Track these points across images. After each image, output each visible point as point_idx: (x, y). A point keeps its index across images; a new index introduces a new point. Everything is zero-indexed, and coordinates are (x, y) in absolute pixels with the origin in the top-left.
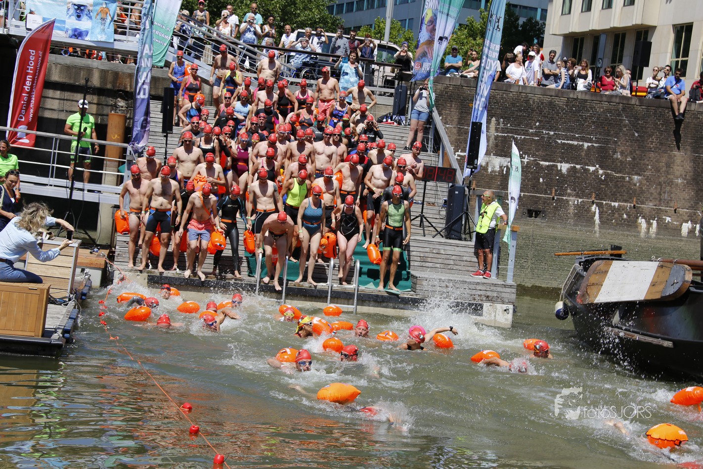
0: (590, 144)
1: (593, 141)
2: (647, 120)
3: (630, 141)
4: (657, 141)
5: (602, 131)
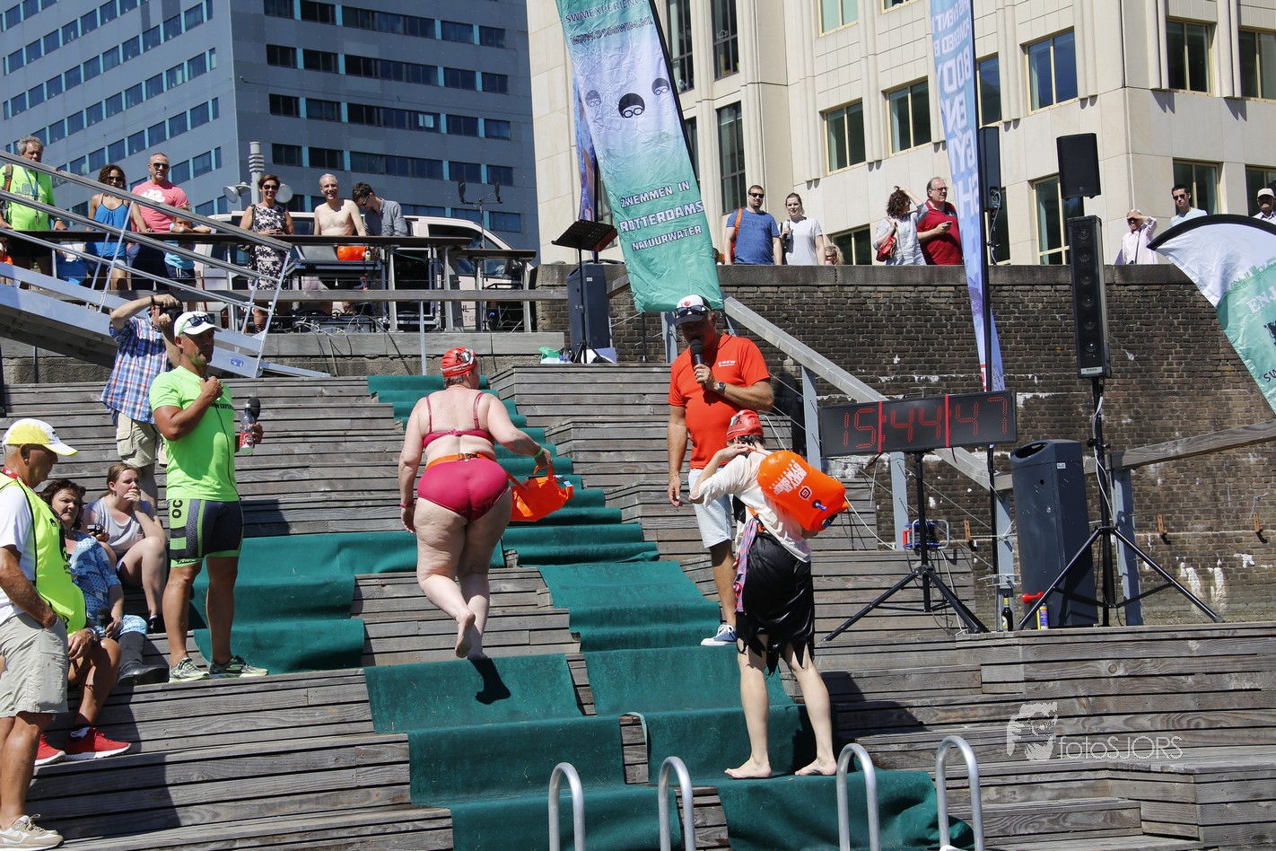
0: (1029, 395)
1: (1035, 385)
2: (1149, 318)
3: (1119, 375)
4: (1181, 368)
5: (1051, 357)
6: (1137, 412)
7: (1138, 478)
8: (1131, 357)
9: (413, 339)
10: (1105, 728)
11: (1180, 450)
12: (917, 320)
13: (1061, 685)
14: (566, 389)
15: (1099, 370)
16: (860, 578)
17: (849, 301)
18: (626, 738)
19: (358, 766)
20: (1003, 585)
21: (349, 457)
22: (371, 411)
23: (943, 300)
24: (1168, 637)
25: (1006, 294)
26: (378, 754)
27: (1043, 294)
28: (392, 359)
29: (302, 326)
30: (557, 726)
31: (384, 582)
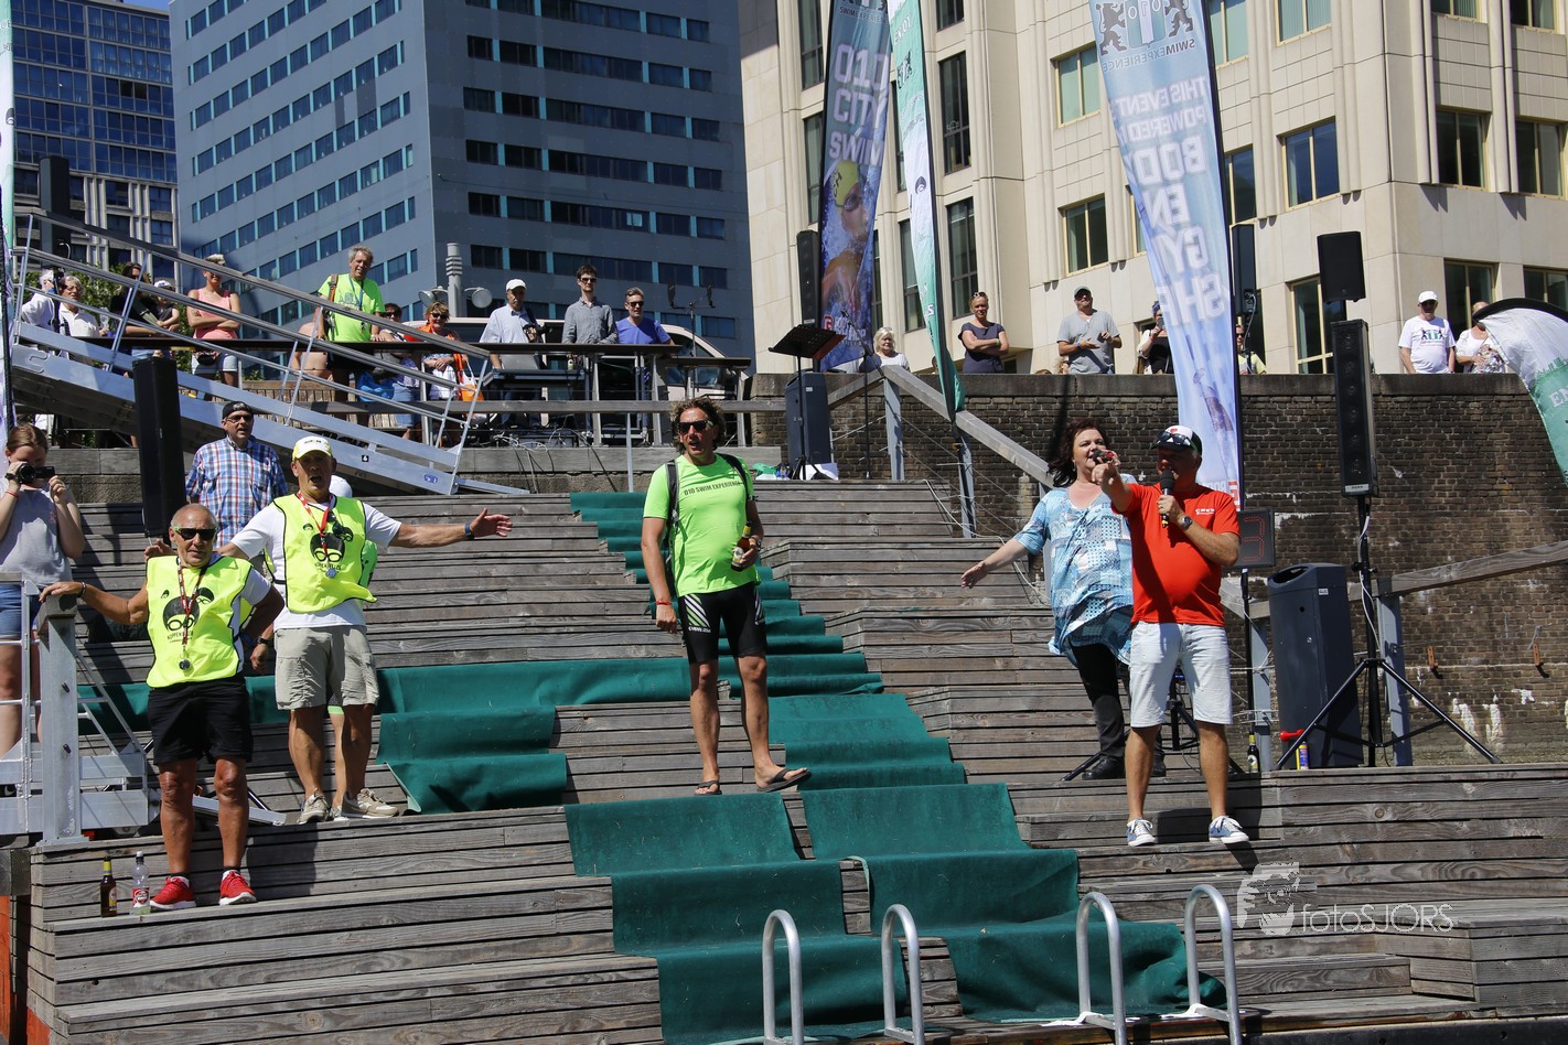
0: (1286, 516)
1: (1293, 504)
2: (1418, 432)
3: (1386, 494)
4: (1453, 486)
5: (1311, 474)
6: (1405, 535)
7: (1406, 606)
8: (1399, 474)
9: (618, 454)
10: (1370, 878)
11: (1454, 575)
13: (1323, 830)
14: (783, 507)
15: (1365, 487)
18: (847, 884)
19: (558, 912)
20: (1259, 721)
21: (550, 580)
22: (574, 530)
24: (1442, 779)
25: (1262, 405)
26: (578, 898)
27: (1302, 406)
28: (596, 475)
29: (500, 439)
30: (771, 871)
31: (586, 714)
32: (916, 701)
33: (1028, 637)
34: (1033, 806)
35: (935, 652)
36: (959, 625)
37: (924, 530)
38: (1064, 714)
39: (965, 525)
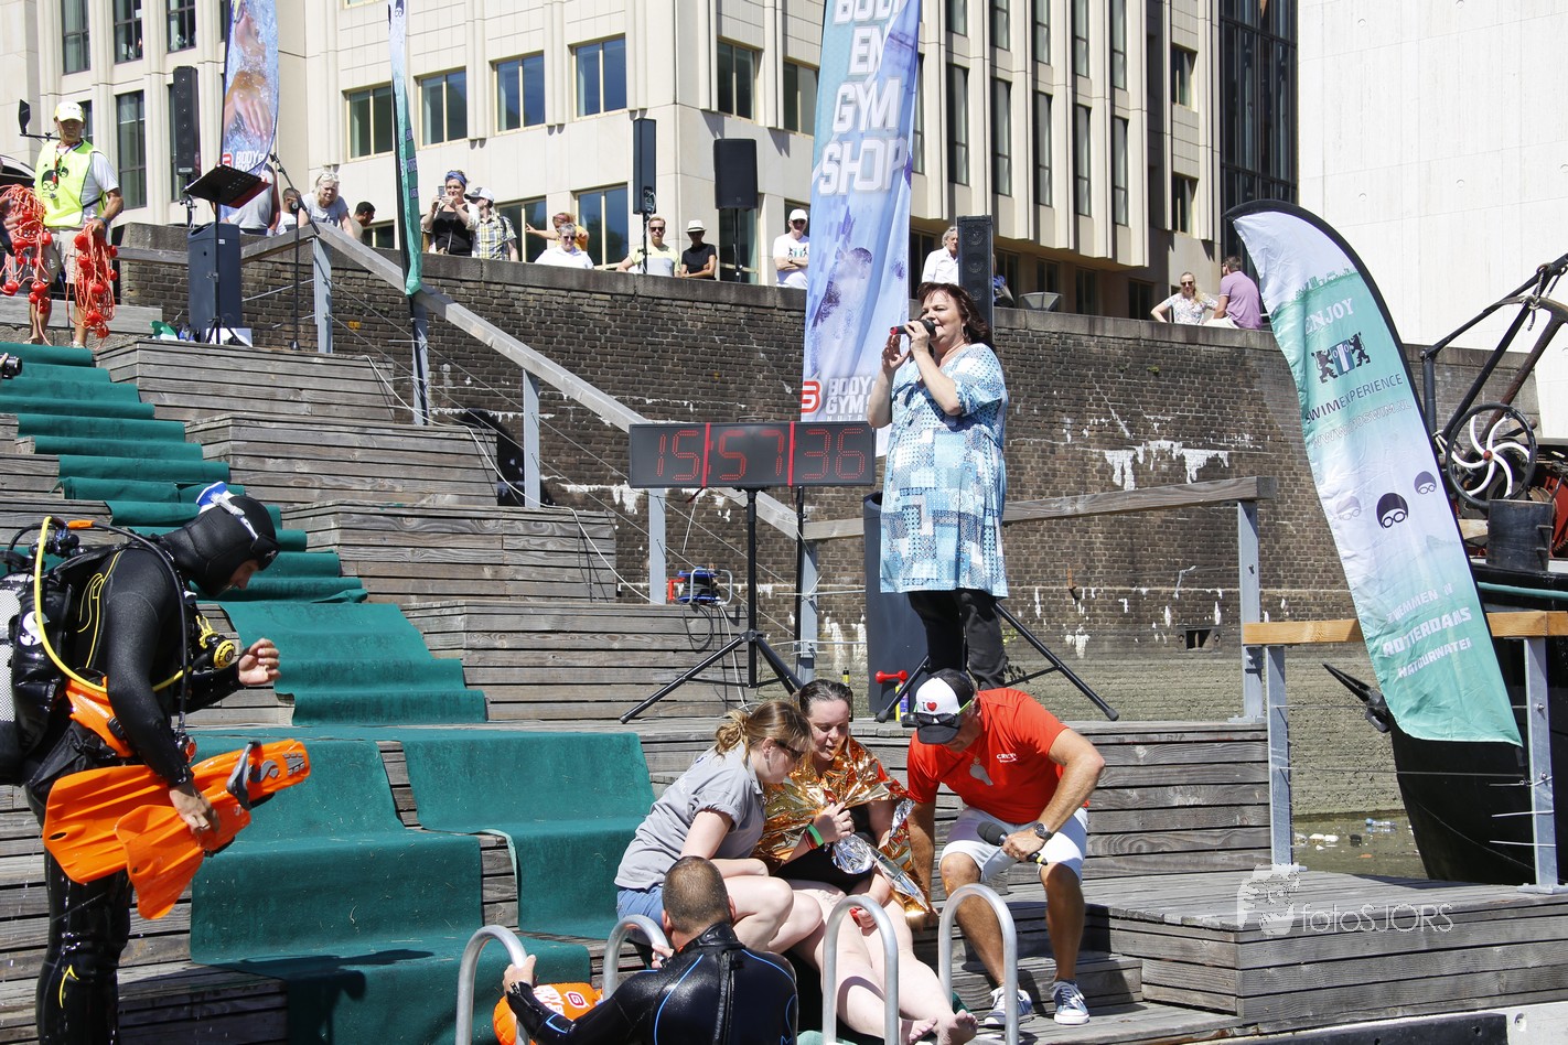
3: (776, 409)
5: (709, 384)
8: (789, 390)
12: (569, 329)
14: (203, 375)
16: (629, 637)
17: (495, 301)
18: (487, 866)
20: (805, 653)
23: (598, 310)
24: (1115, 741)
25: (664, 309)
27: (704, 312)
32: (411, 614)
33: (520, 543)
34: (666, 761)
35: (420, 555)
36: (446, 526)
37: (363, 412)
38: (588, 636)
39: (417, 410)
